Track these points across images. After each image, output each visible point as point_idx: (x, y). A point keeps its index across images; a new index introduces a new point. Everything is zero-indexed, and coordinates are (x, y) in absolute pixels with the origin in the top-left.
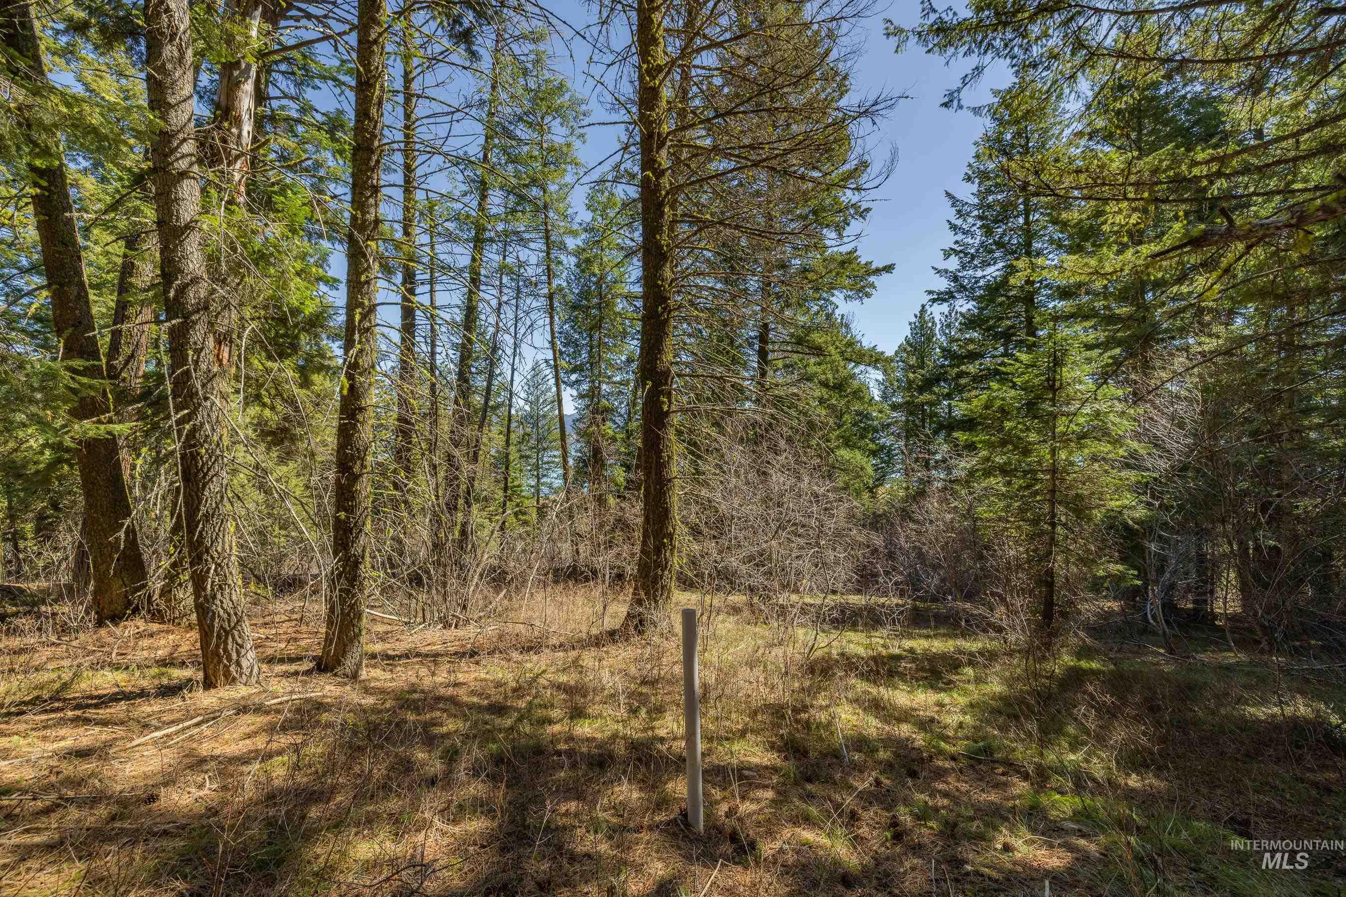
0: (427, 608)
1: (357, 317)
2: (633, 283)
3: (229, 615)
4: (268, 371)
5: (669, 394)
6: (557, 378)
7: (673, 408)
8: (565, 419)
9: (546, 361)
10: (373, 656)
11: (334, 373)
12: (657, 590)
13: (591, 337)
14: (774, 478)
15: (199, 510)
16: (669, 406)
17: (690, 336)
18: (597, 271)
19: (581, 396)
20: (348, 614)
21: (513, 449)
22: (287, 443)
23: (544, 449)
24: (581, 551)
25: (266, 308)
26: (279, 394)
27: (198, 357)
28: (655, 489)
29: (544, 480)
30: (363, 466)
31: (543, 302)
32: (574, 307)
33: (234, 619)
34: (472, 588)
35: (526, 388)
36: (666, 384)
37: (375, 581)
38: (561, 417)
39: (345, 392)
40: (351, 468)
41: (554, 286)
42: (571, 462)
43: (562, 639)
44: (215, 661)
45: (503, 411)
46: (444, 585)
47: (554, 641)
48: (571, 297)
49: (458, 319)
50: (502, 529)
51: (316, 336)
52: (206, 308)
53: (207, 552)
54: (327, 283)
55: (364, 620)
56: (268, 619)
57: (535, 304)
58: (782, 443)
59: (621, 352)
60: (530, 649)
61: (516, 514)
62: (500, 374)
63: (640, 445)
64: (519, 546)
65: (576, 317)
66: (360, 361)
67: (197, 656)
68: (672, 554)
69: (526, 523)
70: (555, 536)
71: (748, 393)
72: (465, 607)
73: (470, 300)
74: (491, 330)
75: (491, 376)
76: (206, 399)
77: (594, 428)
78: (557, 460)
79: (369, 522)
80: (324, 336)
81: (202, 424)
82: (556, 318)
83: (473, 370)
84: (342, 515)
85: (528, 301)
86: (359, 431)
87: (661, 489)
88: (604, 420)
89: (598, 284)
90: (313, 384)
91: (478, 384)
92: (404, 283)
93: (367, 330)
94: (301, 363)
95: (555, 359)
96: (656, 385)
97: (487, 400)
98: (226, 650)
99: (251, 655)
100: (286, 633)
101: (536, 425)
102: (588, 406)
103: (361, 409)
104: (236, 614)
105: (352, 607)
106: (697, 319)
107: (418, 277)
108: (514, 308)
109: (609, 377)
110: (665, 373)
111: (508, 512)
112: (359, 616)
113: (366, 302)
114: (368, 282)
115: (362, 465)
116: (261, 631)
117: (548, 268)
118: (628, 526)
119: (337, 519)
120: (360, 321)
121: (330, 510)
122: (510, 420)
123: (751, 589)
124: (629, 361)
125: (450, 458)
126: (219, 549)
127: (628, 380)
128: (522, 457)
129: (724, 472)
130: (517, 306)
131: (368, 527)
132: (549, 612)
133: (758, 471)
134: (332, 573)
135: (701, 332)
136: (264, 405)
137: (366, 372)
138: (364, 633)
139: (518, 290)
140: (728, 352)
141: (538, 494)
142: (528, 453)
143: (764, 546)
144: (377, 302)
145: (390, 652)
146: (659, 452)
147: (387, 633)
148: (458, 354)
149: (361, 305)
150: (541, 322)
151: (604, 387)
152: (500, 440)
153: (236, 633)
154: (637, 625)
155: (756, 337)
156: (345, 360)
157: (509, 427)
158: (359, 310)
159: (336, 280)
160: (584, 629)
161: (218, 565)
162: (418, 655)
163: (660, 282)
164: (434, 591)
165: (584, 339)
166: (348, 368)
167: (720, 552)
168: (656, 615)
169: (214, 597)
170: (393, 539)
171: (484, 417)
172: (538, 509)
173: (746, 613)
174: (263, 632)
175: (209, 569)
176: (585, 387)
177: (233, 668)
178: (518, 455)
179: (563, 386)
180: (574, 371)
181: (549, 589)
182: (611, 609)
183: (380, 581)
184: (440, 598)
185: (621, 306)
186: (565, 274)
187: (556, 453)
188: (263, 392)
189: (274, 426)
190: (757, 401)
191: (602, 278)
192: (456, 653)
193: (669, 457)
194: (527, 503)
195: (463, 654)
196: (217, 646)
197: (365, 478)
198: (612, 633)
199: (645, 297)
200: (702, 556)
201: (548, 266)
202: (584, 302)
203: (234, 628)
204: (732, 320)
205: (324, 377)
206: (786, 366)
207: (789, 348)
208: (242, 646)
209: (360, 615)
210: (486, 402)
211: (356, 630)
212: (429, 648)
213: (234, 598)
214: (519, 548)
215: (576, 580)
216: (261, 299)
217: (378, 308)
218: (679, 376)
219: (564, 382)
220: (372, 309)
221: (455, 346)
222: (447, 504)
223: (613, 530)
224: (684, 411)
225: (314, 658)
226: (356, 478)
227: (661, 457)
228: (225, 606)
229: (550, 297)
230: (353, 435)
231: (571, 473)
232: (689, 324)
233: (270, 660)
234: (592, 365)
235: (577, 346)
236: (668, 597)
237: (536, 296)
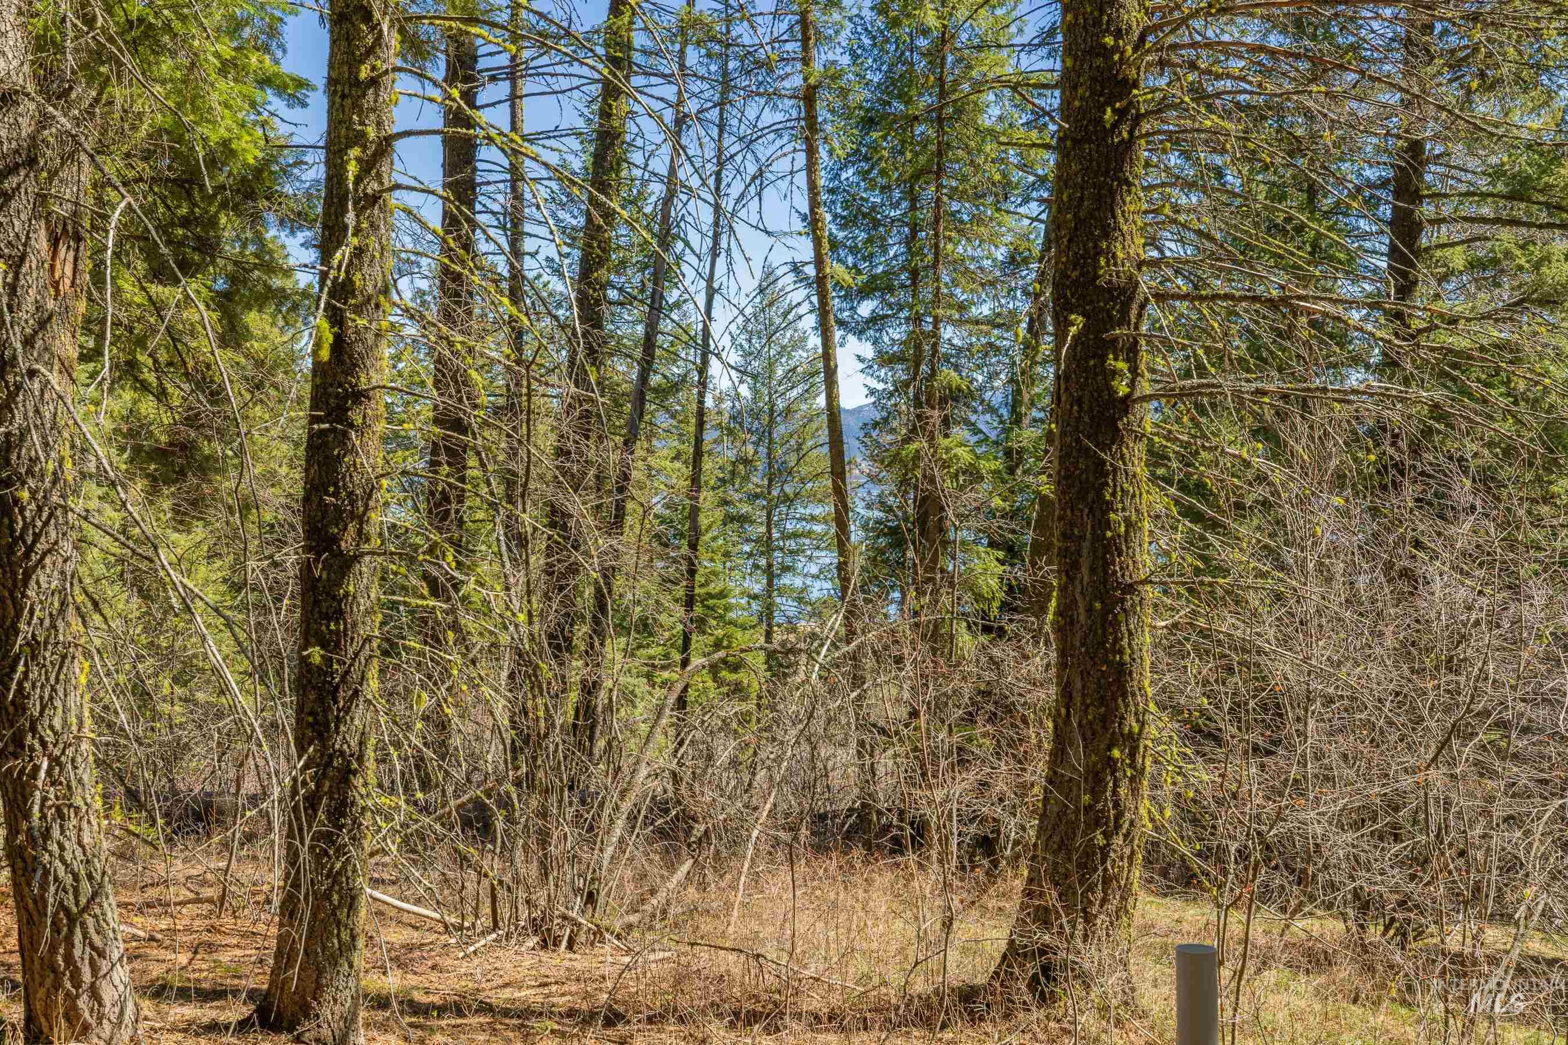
0: (501, 893)
1: (352, 169)
2: (1029, 47)
3: (76, 877)
4: (158, 307)
5: (1132, 352)
6: (823, 312)
7: (1145, 387)
8: (844, 419)
9: (796, 268)
10: (381, 1002)
11: (295, 307)
12: (1091, 889)
13: (914, 200)
14: (1437, 585)
15: (17, 632)
16: (1132, 385)
17: (1189, 186)
18: (931, 20)
19: (886, 359)
20: (327, 895)
21: (707, 498)
22: (192, 480)
23: (788, 500)
24: (881, 771)
25: (147, 156)
26: (177, 363)
27: (16, 278)
28: (1090, 610)
29: (786, 580)
30: (362, 536)
31: (788, 110)
32: (869, 122)
33: (86, 888)
34: (610, 851)
35: (742, 339)
36: (1124, 320)
37: (388, 818)
38: (833, 412)
39: (325, 354)
40: (335, 540)
41: (817, 66)
42: (856, 534)
43: (835, 999)
44: (48, 982)
45: (687, 397)
46: (544, 839)
47: (814, 1002)
48: (860, 95)
49: (576, 165)
50: (681, 703)
51: (256, 218)
52: (31, 162)
53: (33, 729)
54: (281, 90)
55: (363, 913)
56: (152, 893)
57: (769, 117)
58: (1463, 490)
59: (993, 240)
60: (752, 1018)
61: (714, 669)
62: (677, 305)
63: (1046, 490)
64: (725, 750)
65: (875, 148)
66: (357, 277)
67: (9, 967)
68: (1135, 791)
69: (738, 690)
70: (818, 726)
71: (1357, 345)
72: (591, 899)
73: (606, 114)
74: (657, 189)
75: (657, 307)
76: (32, 373)
77: (920, 444)
78: (818, 528)
79: (373, 672)
80: (271, 218)
81: (24, 432)
82: (823, 153)
83: (613, 294)
84: (316, 654)
85: (751, 113)
86: (353, 450)
87: (1107, 610)
88: (946, 422)
89: (936, 56)
90: (247, 335)
91: (624, 330)
92: (451, 78)
93: (374, 199)
94: (221, 285)
95: (819, 262)
96: (1098, 323)
97: (647, 366)
98: (69, 958)
99: (121, 974)
100: (188, 930)
101: (765, 435)
102: (900, 388)
103: (359, 396)
104: (90, 877)
105: (335, 877)
106: (1216, 142)
107: (482, 63)
108: (715, 132)
109: (962, 307)
110: (1123, 291)
111: (696, 661)
112: (351, 901)
113: (371, 132)
114: (374, 82)
115: (360, 532)
116: (138, 920)
117: (804, 22)
118: (1009, 709)
119: (304, 662)
120: (358, 180)
121: (284, 641)
122: (701, 424)
123: (1364, 904)
124: (1015, 261)
125: (557, 517)
126: (57, 723)
127: (1013, 313)
128: (729, 519)
129: (1282, 568)
130: (721, 128)
131: (373, 685)
132: (801, 928)
133: (1389, 566)
134: (294, 792)
135: (1220, 174)
136: (144, 387)
137: (369, 304)
138: (361, 943)
139: (726, 83)
140: (1300, 229)
141: (770, 616)
142: (745, 509)
143: (1407, 782)
144: (395, 129)
145: (418, 997)
146: (1101, 510)
147: (410, 948)
148: (577, 254)
149: (360, 139)
150: (782, 166)
151: (947, 332)
152: (678, 473)
153: (90, 922)
154: (1035, 979)
155: (1384, 183)
156: (324, 276)
157: (699, 441)
158: (355, 152)
159: (301, 83)
160: (896, 978)
161: (55, 761)
162: (486, 1008)
163: (1109, 41)
164: (519, 854)
165: (895, 206)
166: (332, 294)
167: (1274, 793)
168: (1089, 957)
169: (46, 835)
170: (425, 718)
171: (640, 410)
172: (771, 655)
173: (1345, 971)
174: (141, 925)
175: (36, 769)
176: (896, 333)
177: (83, 1003)
178: (719, 514)
179: (838, 334)
180: (865, 292)
181: (801, 867)
182: (966, 929)
183: (399, 818)
184: (534, 869)
185: (994, 111)
186: (846, 33)
187: (818, 511)
188: (142, 358)
189: (164, 438)
190: (1390, 364)
191: (944, 39)
192: (571, 1013)
193: (1127, 521)
194: (741, 638)
195: (588, 1019)
196: (53, 949)
197: (366, 566)
198: (968, 995)
199: (1068, 82)
200: (1219, 802)
201: (804, 15)
202: (898, 106)
203: (86, 909)
204: (1314, 137)
205: (274, 316)
206: (1474, 265)
207: (1486, 211)
208: (101, 954)
209: (353, 898)
210: (643, 378)
211: (345, 936)
212: (507, 993)
213: (86, 840)
214: (723, 757)
215: (868, 846)
216: (142, 133)
217: (399, 145)
218: (1160, 297)
219: (841, 323)
220: (385, 146)
221: (569, 234)
222: (551, 636)
223: (970, 719)
224: (1171, 395)
225: (252, 995)
226: (346, 564)
227: (1108, 525)
228: (68, 857)
229: (808, 96)
230: (339, 459)
231: (858, 562)
232: (1186, 155)
233: (159, 991)
234: (914, 274)
235: (876, 224)
236: (1122, 910)
237: (773, 96)
